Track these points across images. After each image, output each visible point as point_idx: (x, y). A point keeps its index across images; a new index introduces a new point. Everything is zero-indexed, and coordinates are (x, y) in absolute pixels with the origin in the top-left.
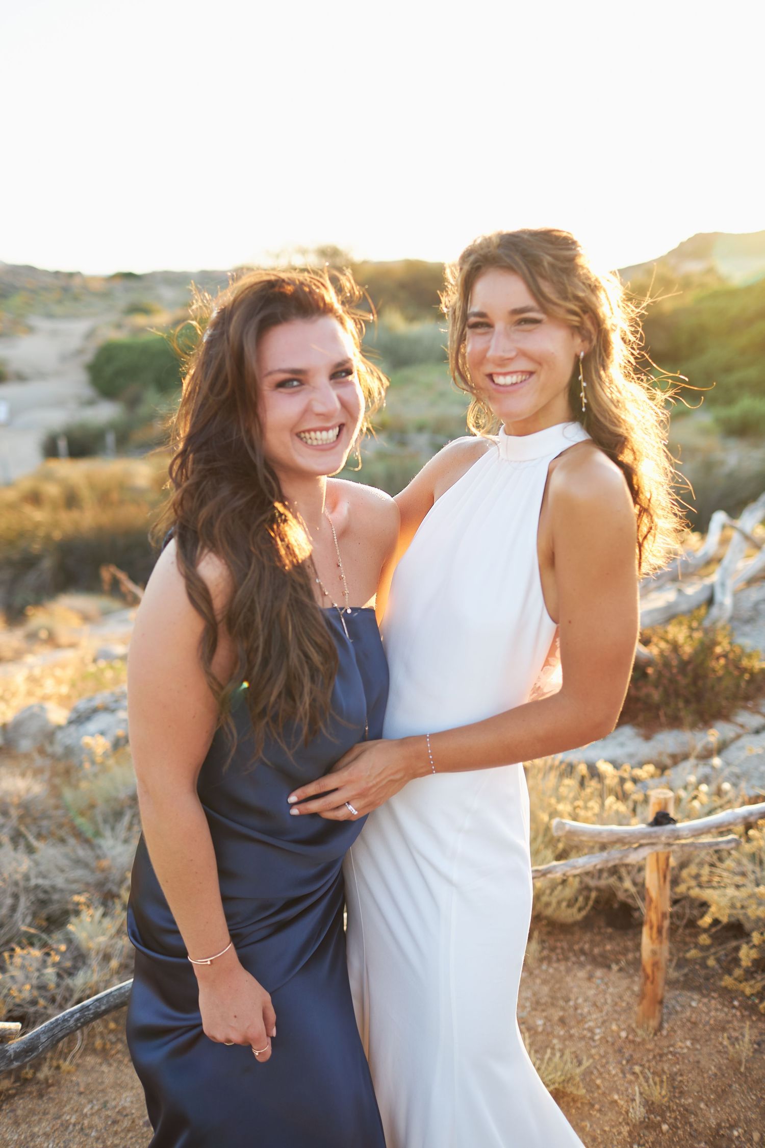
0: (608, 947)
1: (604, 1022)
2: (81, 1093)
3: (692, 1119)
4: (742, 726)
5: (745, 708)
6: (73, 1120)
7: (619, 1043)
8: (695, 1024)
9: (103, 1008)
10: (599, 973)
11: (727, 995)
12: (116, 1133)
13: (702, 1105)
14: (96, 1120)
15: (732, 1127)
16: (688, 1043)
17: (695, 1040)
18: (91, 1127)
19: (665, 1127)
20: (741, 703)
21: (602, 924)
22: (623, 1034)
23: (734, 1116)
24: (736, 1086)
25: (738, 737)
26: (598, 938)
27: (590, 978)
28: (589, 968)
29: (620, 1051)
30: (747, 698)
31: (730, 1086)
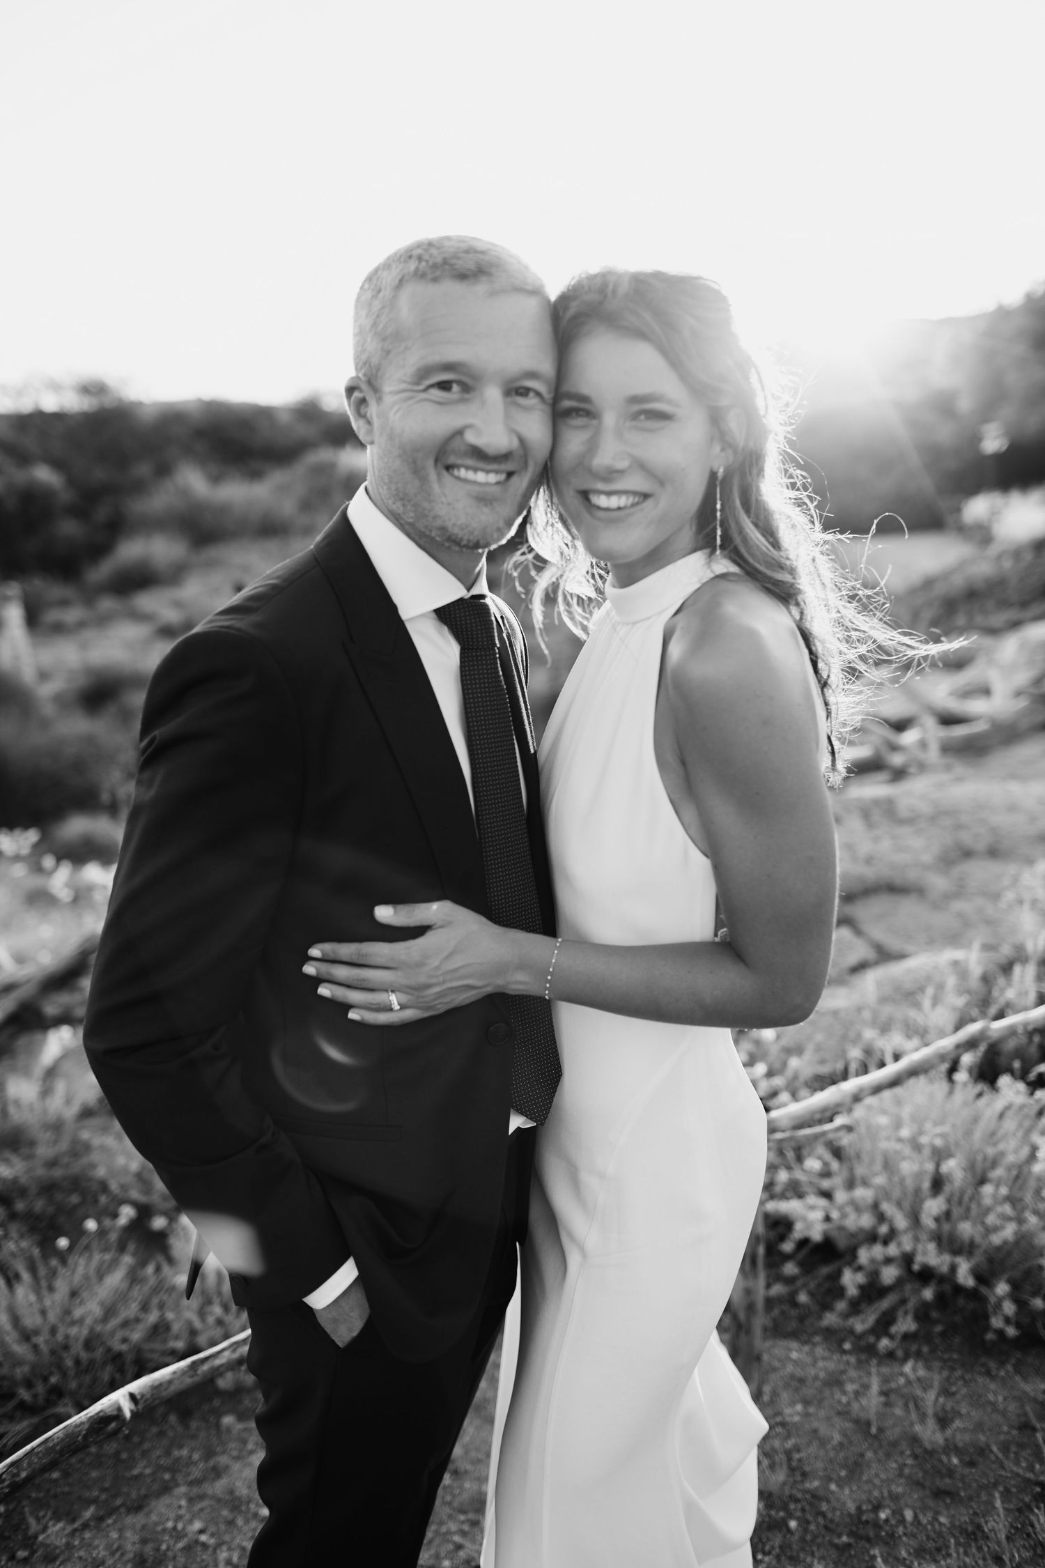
3: (824, 1507)
8: (802, 1381)
9: (24, 1475)
11: (834, 1337)
13: (833, 1487)
15: (877, 1508)
16: (799, 1407)
17: (806, 1403)
19: (793, 1524)
23: (876, 1493)
24: (869, 1455)
31: (862, 1455)
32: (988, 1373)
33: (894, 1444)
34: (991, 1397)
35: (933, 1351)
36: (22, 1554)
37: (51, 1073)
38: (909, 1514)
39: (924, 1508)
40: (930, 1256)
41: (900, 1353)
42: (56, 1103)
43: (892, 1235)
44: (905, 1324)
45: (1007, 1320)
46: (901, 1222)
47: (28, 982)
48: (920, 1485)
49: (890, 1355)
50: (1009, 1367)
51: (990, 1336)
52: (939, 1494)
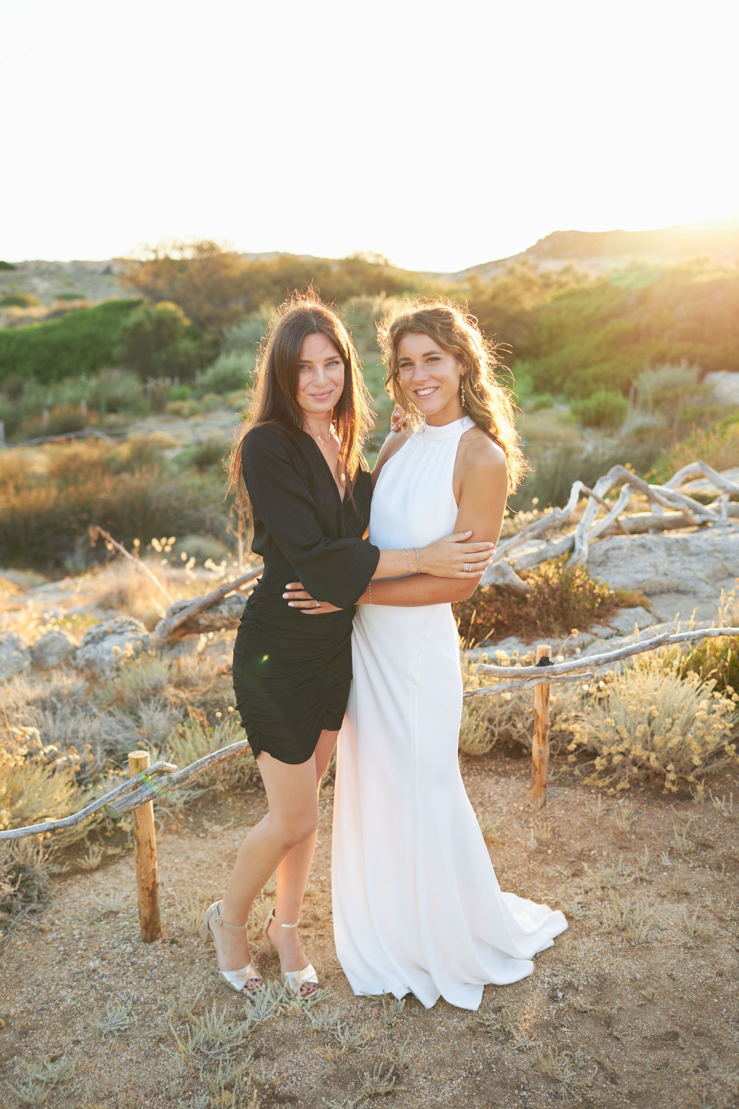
0: (508, 767)
1: (508, 803)
2: (169, 853)
3: (566, 848)
4: (596, 635)
5: (598, 623)
6: (169, 865)
7: (519, 814)
8: (567, 802)
10: (503, 780)
11: (587, 787)
12: (200, 870)
13: (572, 841)
14: (184, 865)
15: (590, 850)
16: (563, 812)
17: (567, 810)
18: (182, 869)
19: (550, 851)
20: (596, 620)
21: (503, 756)
22: (521, 808)
23: (592, 845)
24: (593, 832)
25: (593, 641)
26: (500, 763)
27: (497, 783)
28: (496, 777)
29: (520, 817)
30: (599, 616)
31: (589, 831)
32: (661, 807)
33: (607, 828)
34: (659, 816)
35: (635, 796)
36: (202, 835)
37: (201, 654)
38: (605, 853)
39: (613, 851)
40: (638, 751)
41: (618, 795)
42: (206, 667)
43: (622, 740)
44: (624, 785)
45: (673, 782)
46: (625, 734)
47: (192, 605)
48: (614, 844)
49: (614, 796)
50: (672, 806)
51: (665, 792)
52: (621, 848)
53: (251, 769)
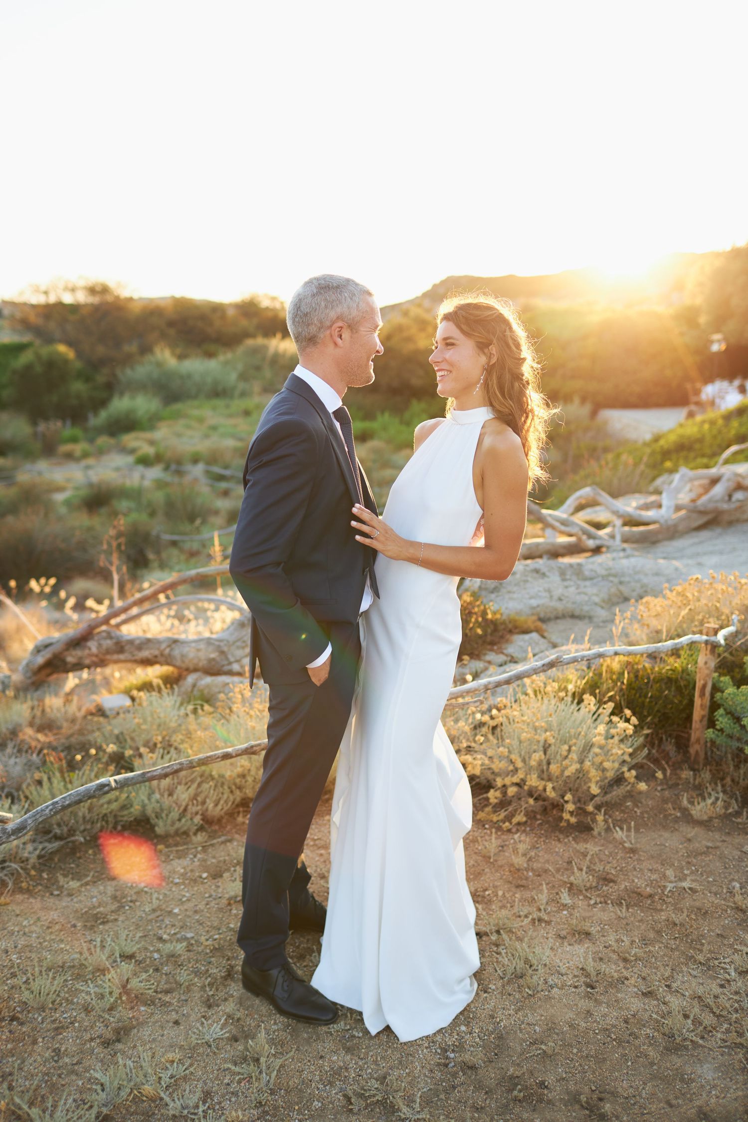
2: (18, 915)
4: (489, 662)
5: (492, 650)
6: (16, 929)
9: (67, 802)
11: (480, 822)
12: (51, 933)
14: (34, 928)
15: (485, 891)
18: (31, 932)
20: (489, 647)
23: (486, 885)
24: (487, 870)
25: (486, 669)
30: (492, 643)
31: (484, 870)
32: (559, 840)
33: (501, 866)
34: (557, 850)
35: (532, 830)
36: (56, 893)
37: (68, 694)
38: (500, 893)
39: (509, 890)
40: (533, 781)
41: (514, 830)
42: (73, 708)
43: (516, 770)
44: (520, 818)
45: (571, 813)
46: (519, 764)
47: (58, 642)
48: (510, 883)
49: (509, 831)
50: (571, 839)
51: (563, 824)
52: (518, 886)
53: (115, 816)
